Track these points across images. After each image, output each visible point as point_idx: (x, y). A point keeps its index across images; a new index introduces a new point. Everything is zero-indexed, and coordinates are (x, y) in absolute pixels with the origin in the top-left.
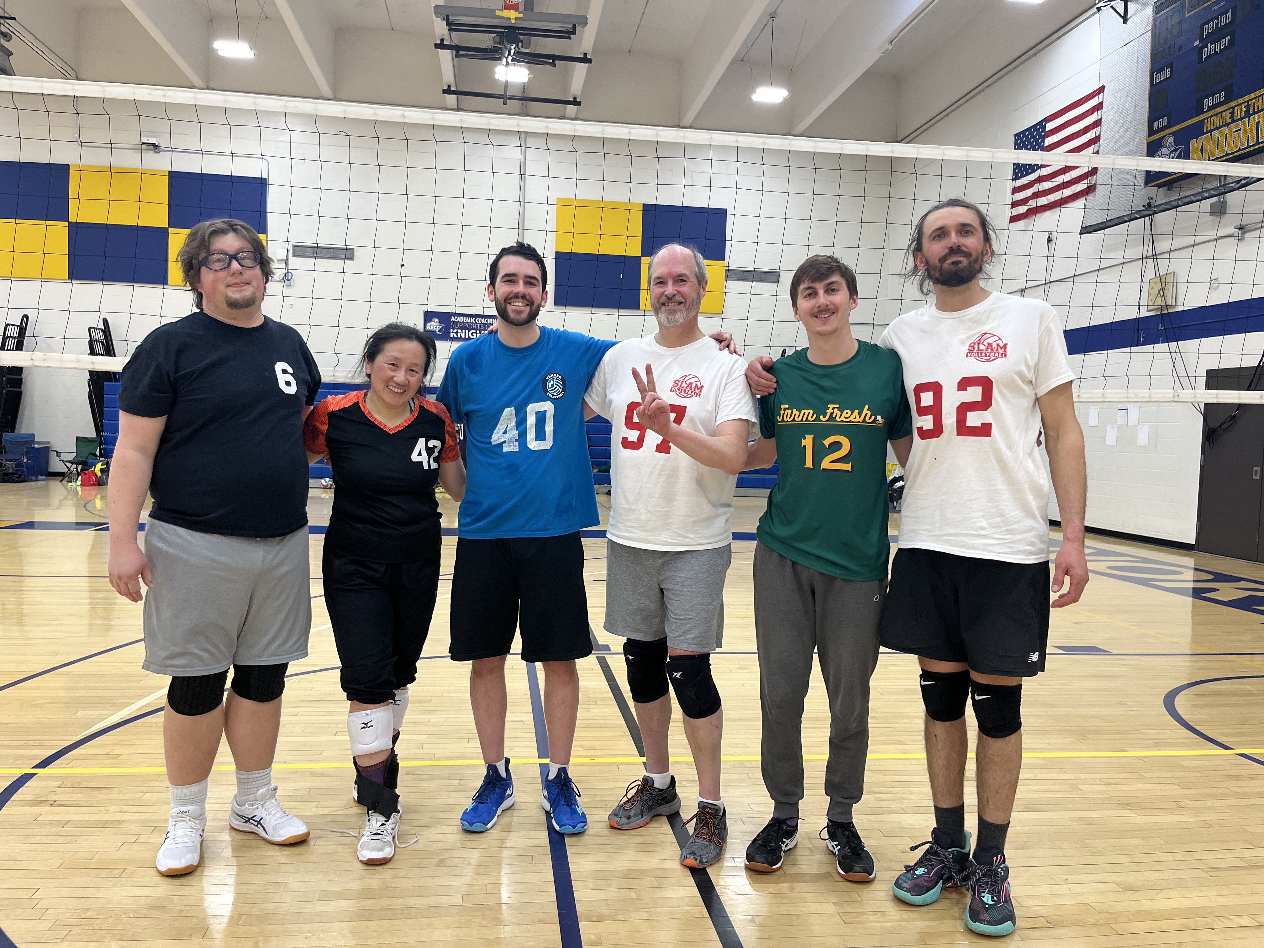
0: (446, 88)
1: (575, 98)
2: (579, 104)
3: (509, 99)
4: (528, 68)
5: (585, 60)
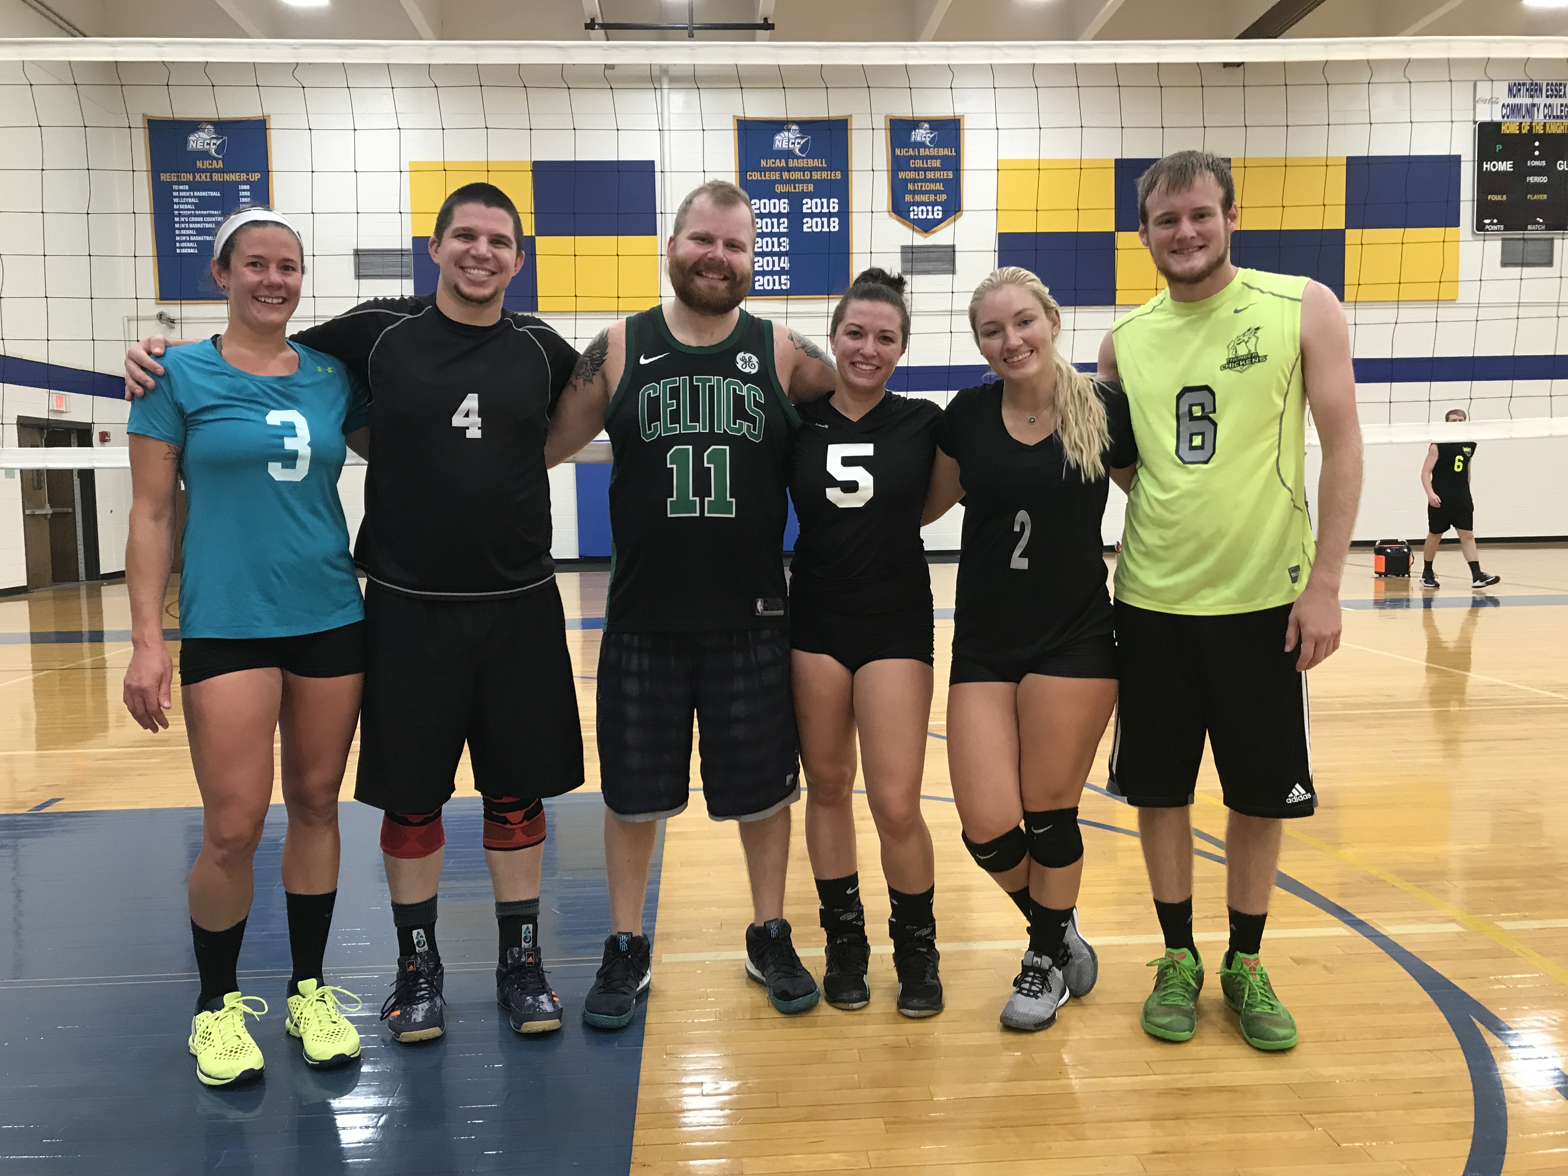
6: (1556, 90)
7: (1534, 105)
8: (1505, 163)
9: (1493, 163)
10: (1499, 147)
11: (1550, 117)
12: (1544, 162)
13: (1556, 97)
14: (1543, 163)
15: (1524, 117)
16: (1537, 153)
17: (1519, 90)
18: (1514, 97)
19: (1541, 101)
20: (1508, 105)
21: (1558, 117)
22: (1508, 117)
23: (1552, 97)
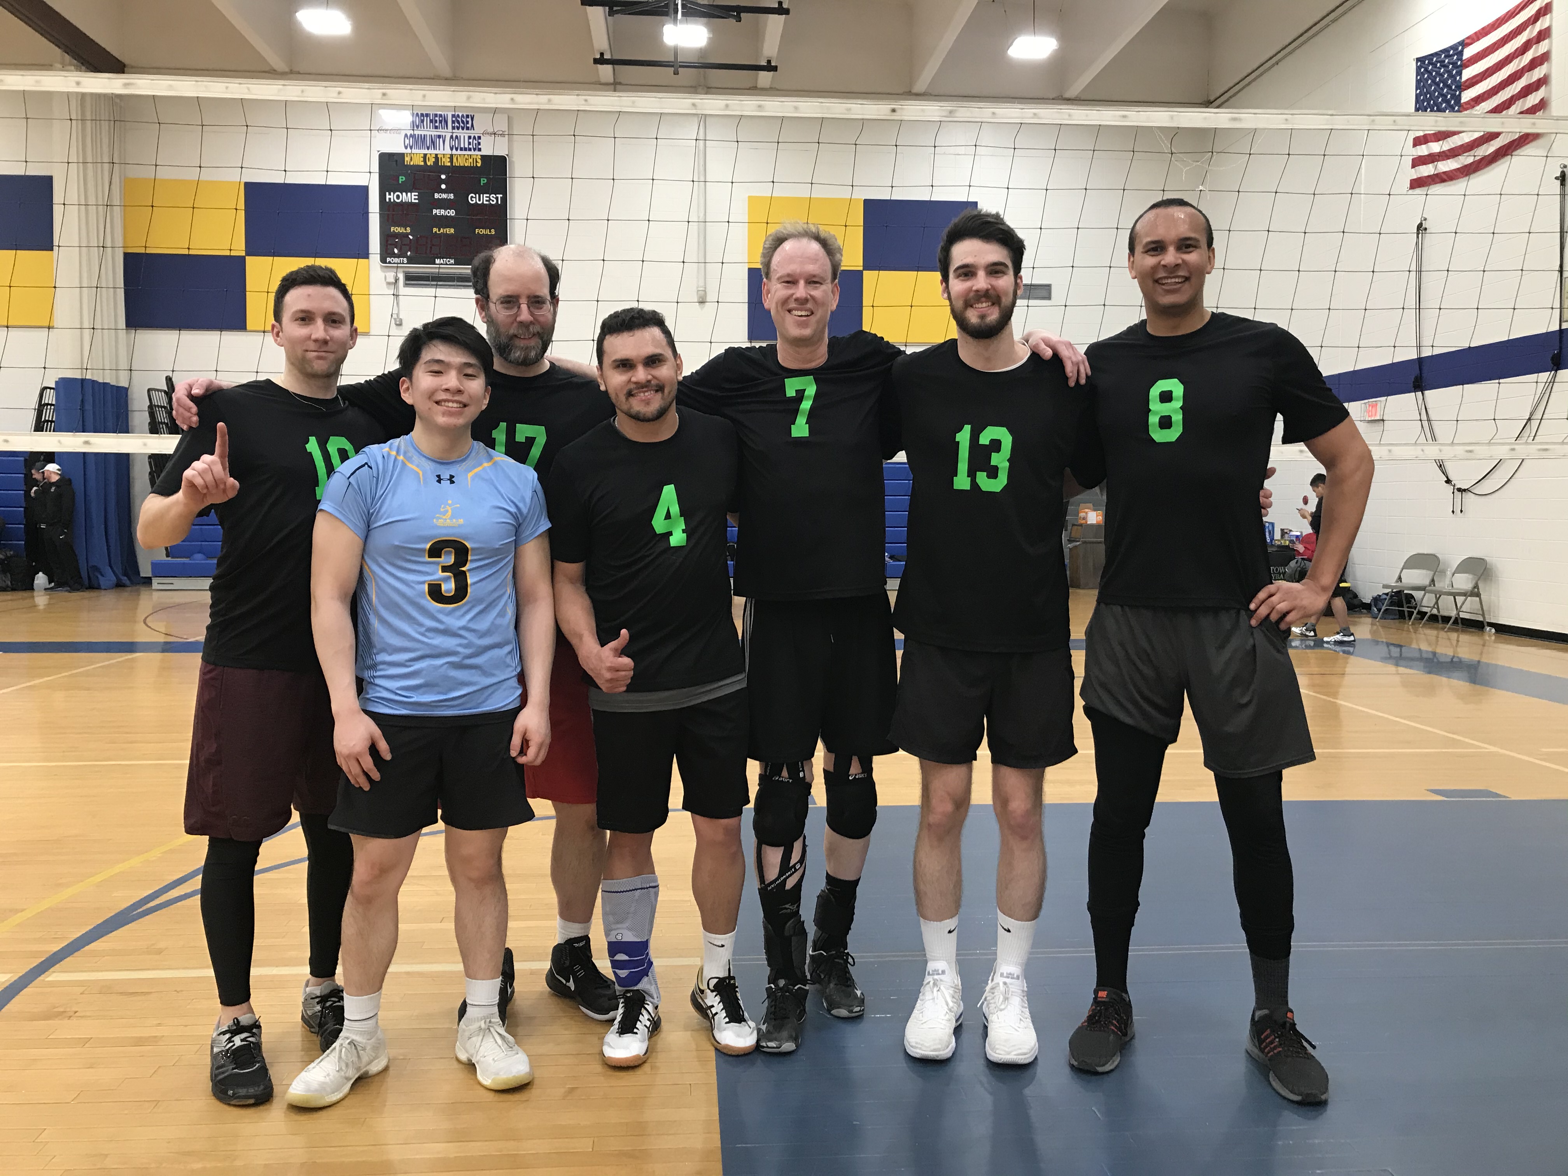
0: (598, 56)
1: (769, 62)
2: (775, 69)
3: (681, 66)
4: (707, 25)
5: (781, 10)
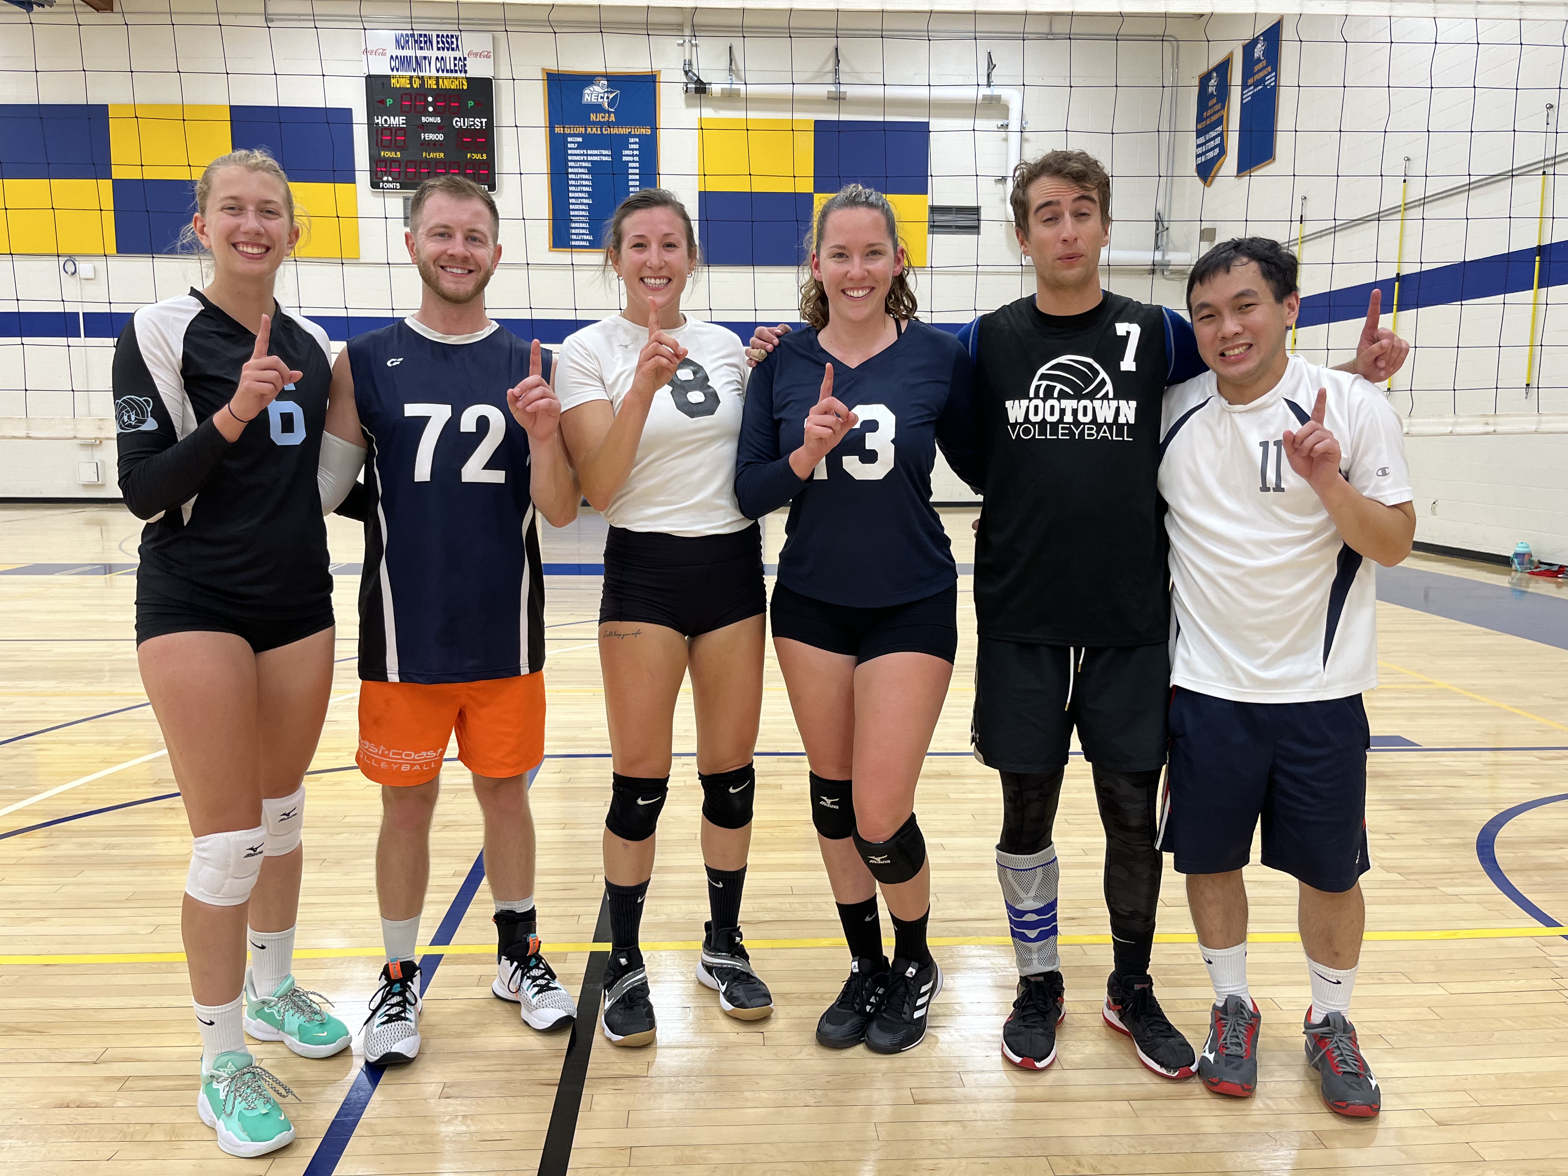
6: (448, 42)
7: (425, 58)
8: (397, 118)
9: (384, 118)
10: (389, 102)
11: (443, 71)
12: (439, 118)
13: (448, 49)
14: (439, 120)
15: (414, 71)
16: (431, 109)
17: (407, 42)
18: (403, 48)
19: (433, 53)
20: (397, 57)
21: (452, 71)
22: (397, 70)
23: (443, 49)
